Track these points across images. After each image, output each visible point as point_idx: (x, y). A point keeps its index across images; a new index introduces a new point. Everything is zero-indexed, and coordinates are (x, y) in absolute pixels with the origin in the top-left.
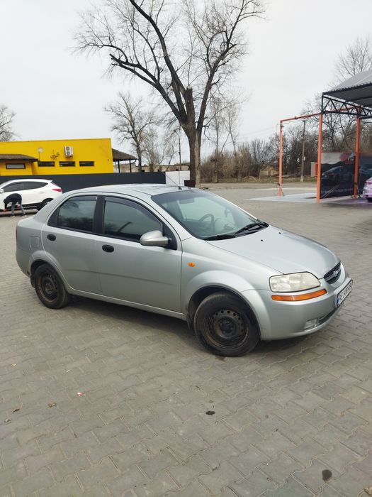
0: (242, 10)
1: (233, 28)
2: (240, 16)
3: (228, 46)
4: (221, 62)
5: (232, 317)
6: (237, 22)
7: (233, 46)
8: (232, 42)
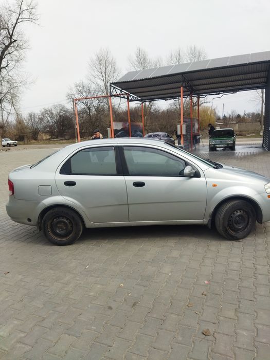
0: (19, 15)
1: (14, 27)
2: (18, 19)
3: (11, 40)
4: (6, 52)
5: (238, 214)
6: (16, 23)
7: (15, 41)
8: (14, 38)
